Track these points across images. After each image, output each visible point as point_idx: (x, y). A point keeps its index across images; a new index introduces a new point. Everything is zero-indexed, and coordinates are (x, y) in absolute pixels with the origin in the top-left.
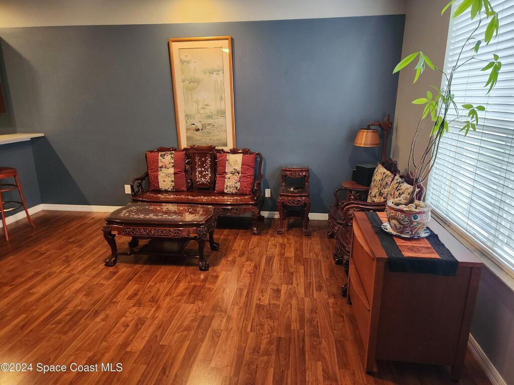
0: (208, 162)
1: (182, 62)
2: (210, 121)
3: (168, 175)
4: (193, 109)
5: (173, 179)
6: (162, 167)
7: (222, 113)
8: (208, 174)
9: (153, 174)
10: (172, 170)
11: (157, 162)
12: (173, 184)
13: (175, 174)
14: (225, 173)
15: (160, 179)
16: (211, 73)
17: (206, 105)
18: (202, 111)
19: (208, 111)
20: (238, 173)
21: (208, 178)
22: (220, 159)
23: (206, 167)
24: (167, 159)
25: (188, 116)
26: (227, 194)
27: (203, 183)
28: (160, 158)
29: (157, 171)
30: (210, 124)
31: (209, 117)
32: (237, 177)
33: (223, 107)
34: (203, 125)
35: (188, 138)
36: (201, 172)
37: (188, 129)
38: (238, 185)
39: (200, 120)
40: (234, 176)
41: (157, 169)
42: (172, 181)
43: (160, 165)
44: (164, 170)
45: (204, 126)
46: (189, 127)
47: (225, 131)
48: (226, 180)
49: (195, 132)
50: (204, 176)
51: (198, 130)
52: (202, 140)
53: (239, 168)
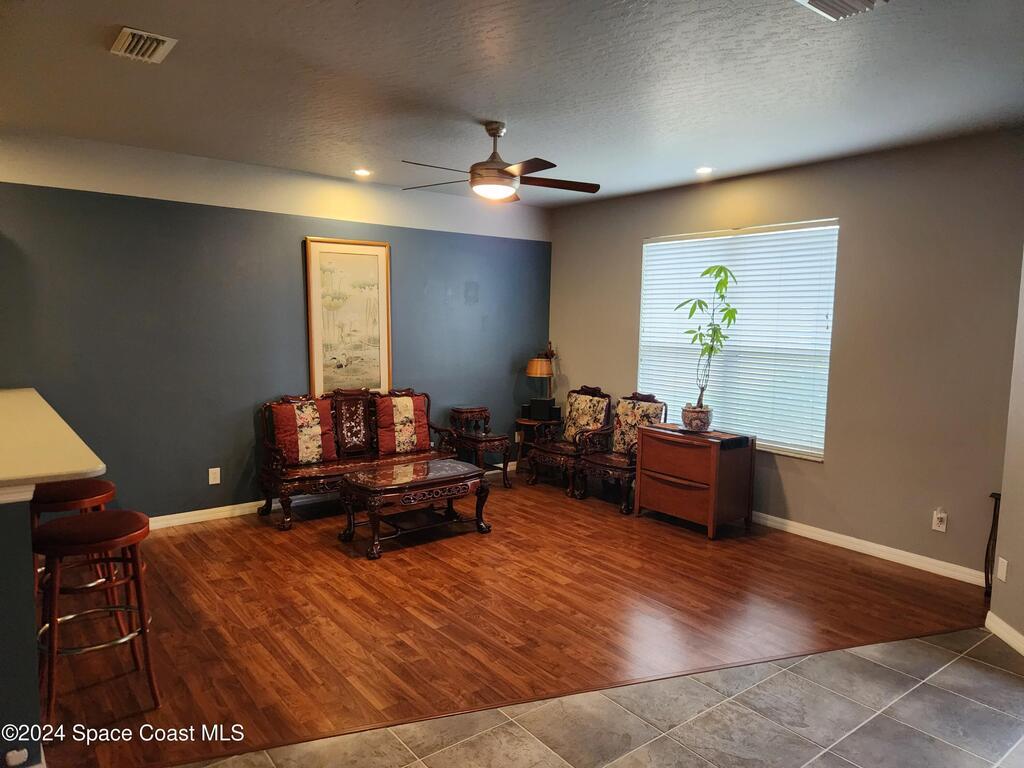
0: (360, 412)
1: (323, 271)
2: (358, 353)
3: (312, 438)
4: (334, 338)
5: (320, 443)
6: (301, 426)
7: (376, 342)
8: (360, 431)
9: (289, 438)
10: (318, 430)
11: (295, 419)
12: (320, 449)
13: (323, 434)
14: (393, 424)
15: (302, 445)
16: (362, 287)
17: (355, 331)
18: (348, 339)
19: (355, 339)
20: (411, 422)
21: (361, 436)
22: (382, 406)
23: (358, 420)
24: (307, 414)
25: (327, 347)
26: (400, 454)
27: (355, 444)
28: (297, 412)
29: (296, 433)
30: (359, 357)
31: (357, 347)
32: (410, 428)
33: (376, 334)
34: (347, 360)
35: (326, 380)
36: (350, 429)
37: (326, 366)
38: (414, 438)
39: (344, 351)
40: (407, 427)
41: (294, 429)
42: (319, 446)
43: (299, 423)
44: (305, 430)
45: (349, 361)
46: (328, 363)
47: (379, 366)
48: (396, 434)
49: (336, 370)
50: (356, 434)
51: (341, 366)
52: (347, 381)
53: (411, 415)
